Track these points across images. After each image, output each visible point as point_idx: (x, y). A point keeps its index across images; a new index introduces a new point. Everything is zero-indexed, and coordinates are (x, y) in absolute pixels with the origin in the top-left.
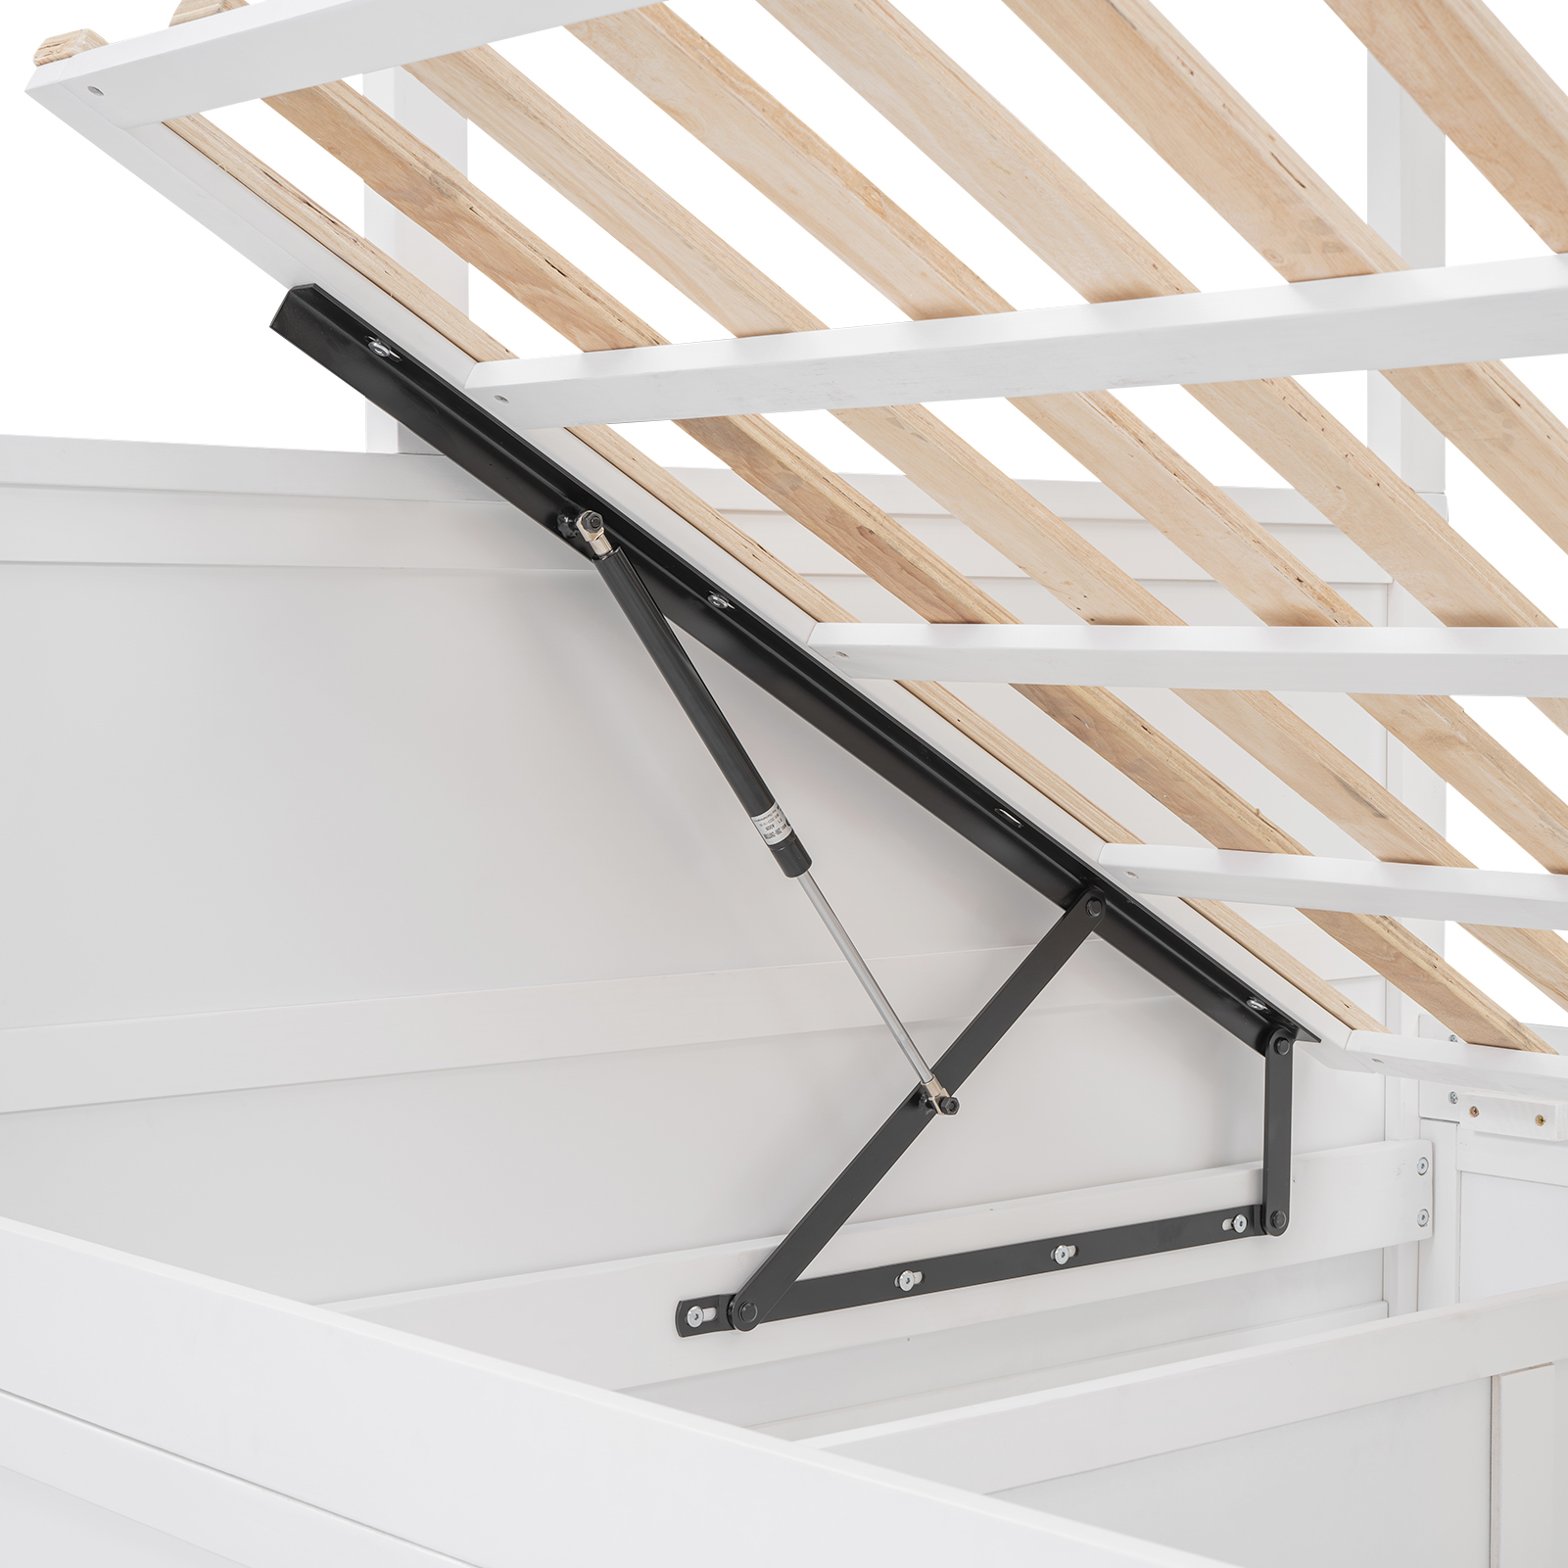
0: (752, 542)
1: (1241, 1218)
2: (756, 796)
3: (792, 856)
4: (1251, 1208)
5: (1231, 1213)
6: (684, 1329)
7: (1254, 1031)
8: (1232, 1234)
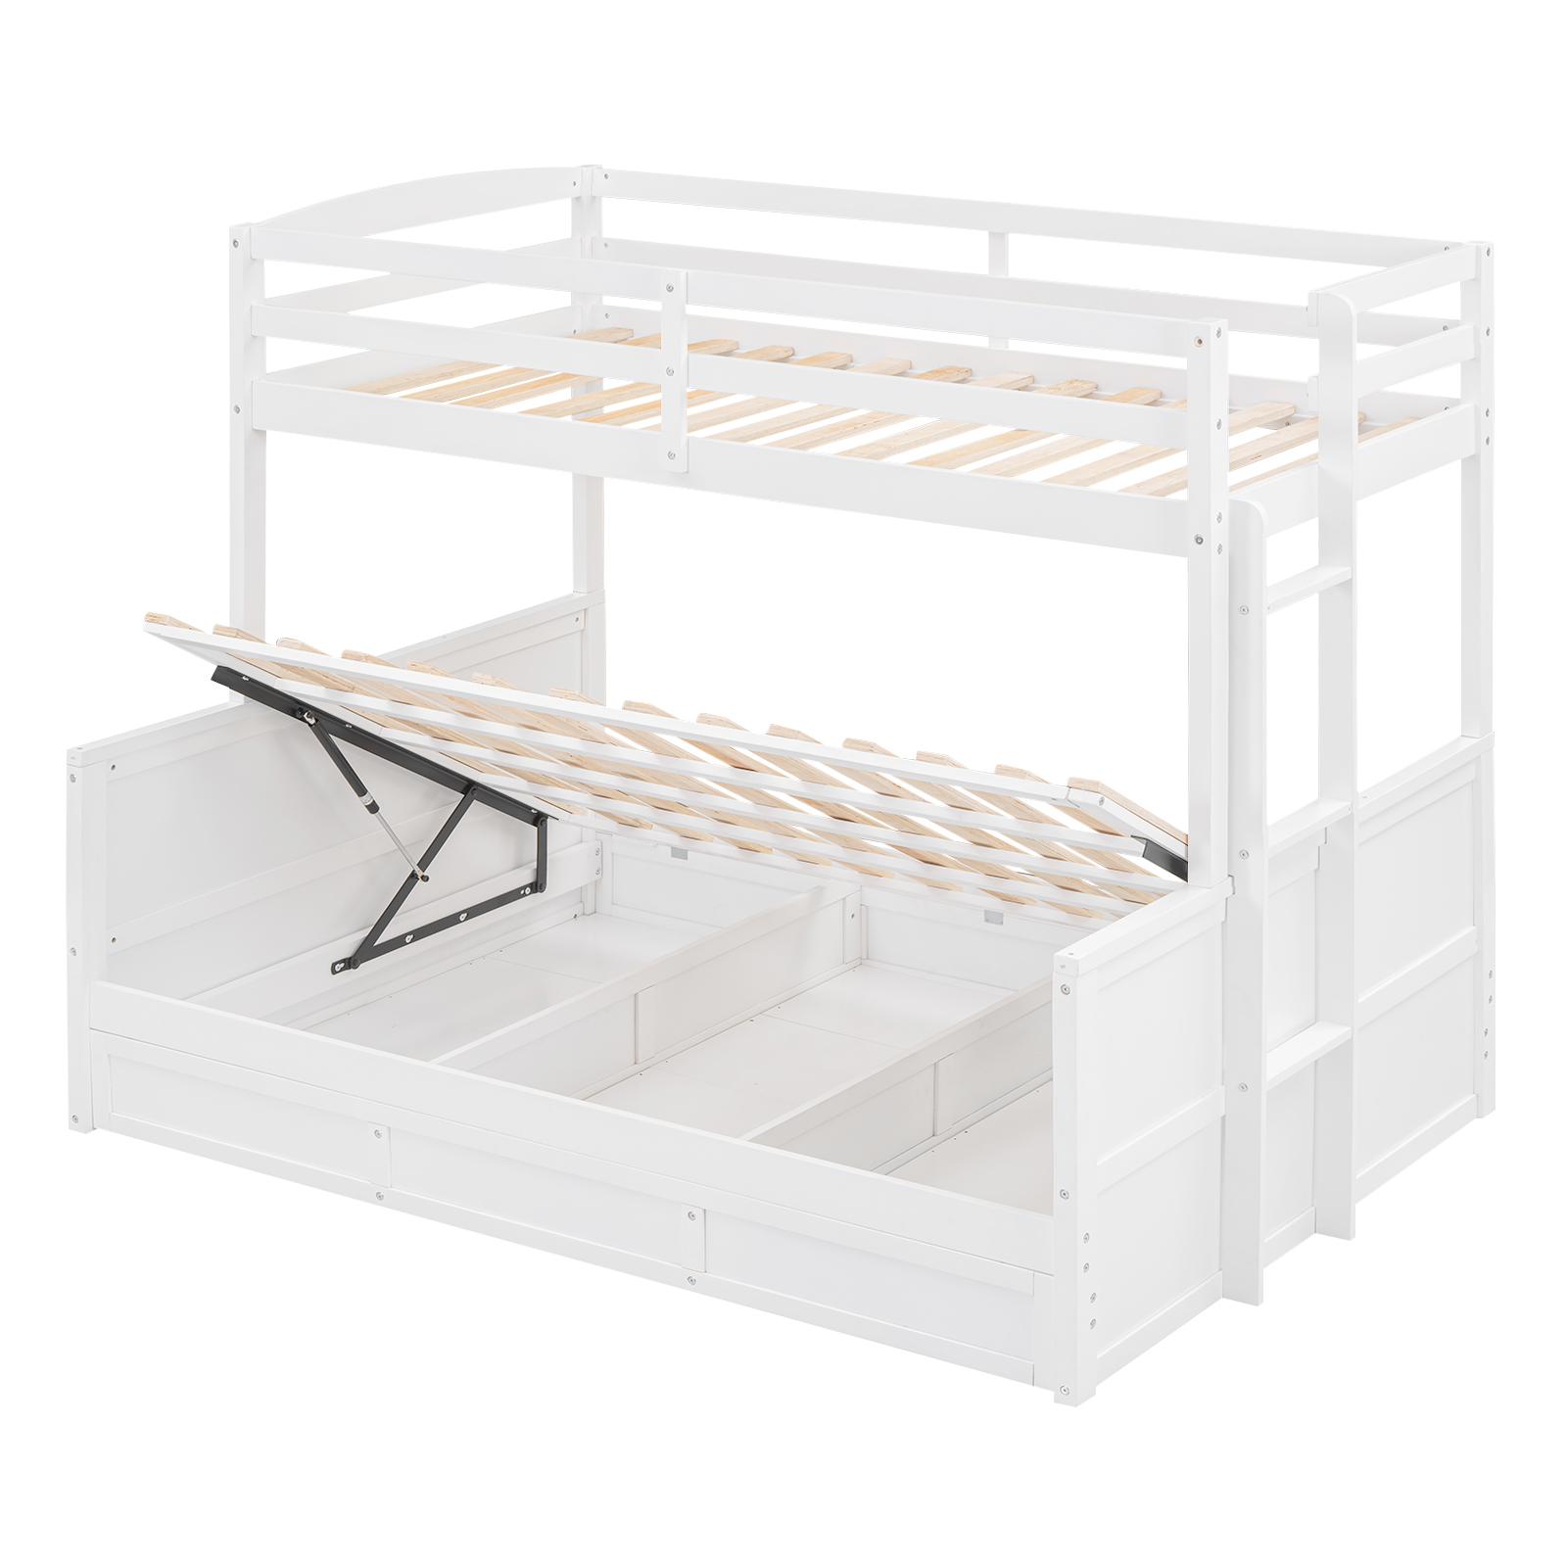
1: (528, 889)
2: (361, 790)
3: (373, 808)
4: (532, 884)
5: (524, 888)
6: (334, 972)
7: (532, 818)
8: (525, 895)
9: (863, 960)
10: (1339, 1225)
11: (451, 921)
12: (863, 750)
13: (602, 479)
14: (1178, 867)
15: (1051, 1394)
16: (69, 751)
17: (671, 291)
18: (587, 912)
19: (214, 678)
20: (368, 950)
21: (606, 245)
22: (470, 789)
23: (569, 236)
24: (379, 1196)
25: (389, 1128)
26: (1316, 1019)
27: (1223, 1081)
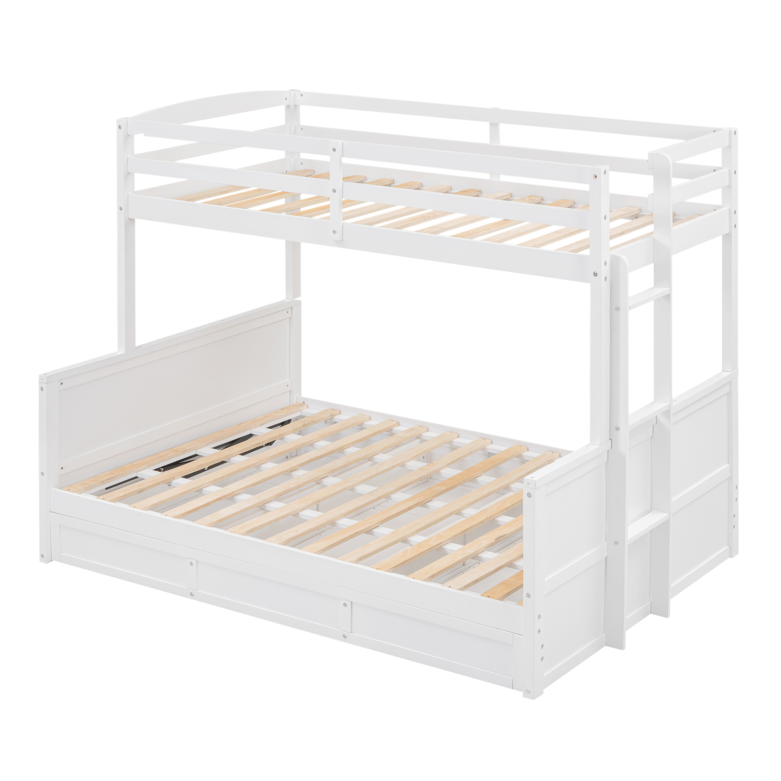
10: (662, 610)
13: (300, 243)
15: (521, 693)
16: (40, 376)
17: (335, 151)
21: (302, 129)
23: (284, 124)
24: (192, 594)
25: (197, 561)
26: (651, 510)
27: (606, 539)
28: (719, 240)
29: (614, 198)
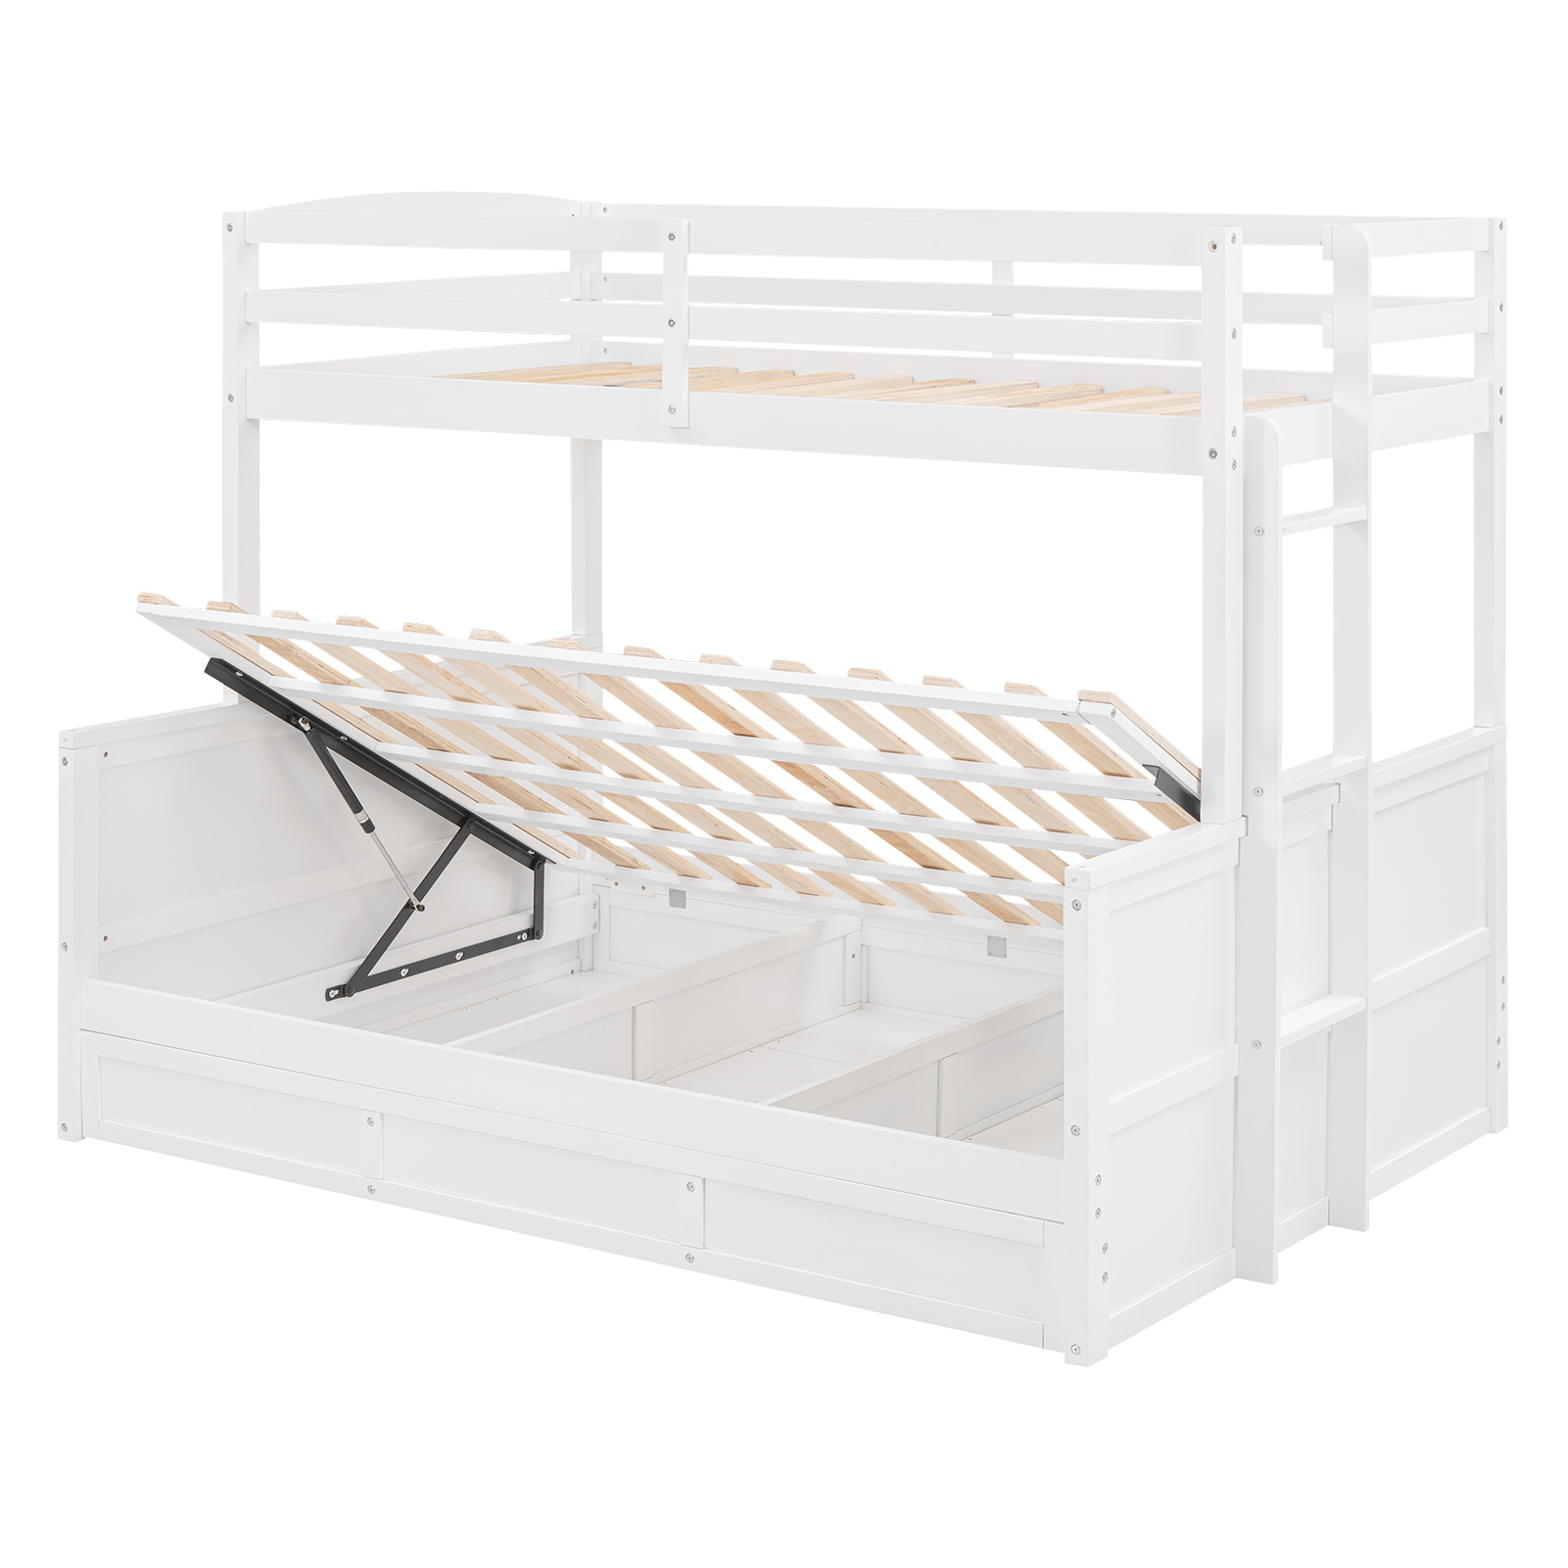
0: (357, 718)
1: (525, 934)
2: (356, 807)
3: (368, 827)
4: (528, 930)
5: (521, 933)
6: (328, 998)
7: (529, 861)
8: (521, 941)
9: (863, 1003)
10: (1354, 1218)
11: (447, 959)
12: (868, 678)
13: (601, 441)
14: (1191, 804)
15: (1061, 1356)
16: (61, 734)
17: (672, 240)
18: (585, 968)
19: (207, 671)
20: (361, 980)
21: (605, 279)
22: (467, 822)
23: (568, 270)
24: (371, 1190)
25: (382, 1115)
26: (1329, 993)
27: (1236, 1039)
28: (1467, 442)
29: (1252, 377)
